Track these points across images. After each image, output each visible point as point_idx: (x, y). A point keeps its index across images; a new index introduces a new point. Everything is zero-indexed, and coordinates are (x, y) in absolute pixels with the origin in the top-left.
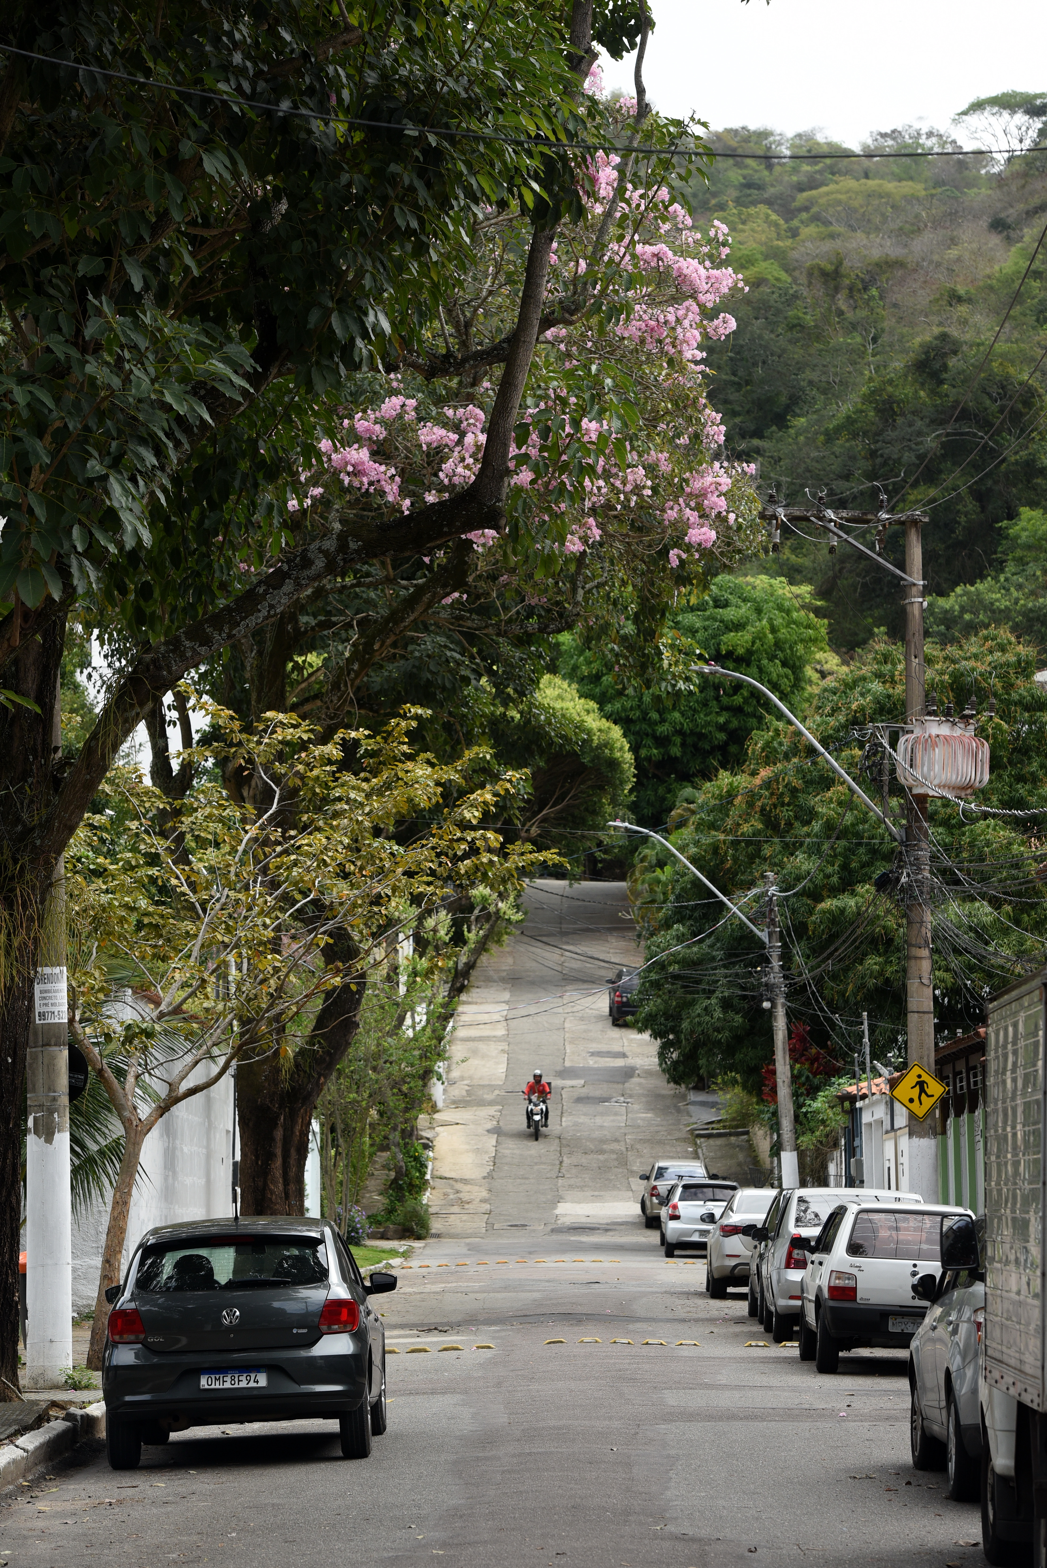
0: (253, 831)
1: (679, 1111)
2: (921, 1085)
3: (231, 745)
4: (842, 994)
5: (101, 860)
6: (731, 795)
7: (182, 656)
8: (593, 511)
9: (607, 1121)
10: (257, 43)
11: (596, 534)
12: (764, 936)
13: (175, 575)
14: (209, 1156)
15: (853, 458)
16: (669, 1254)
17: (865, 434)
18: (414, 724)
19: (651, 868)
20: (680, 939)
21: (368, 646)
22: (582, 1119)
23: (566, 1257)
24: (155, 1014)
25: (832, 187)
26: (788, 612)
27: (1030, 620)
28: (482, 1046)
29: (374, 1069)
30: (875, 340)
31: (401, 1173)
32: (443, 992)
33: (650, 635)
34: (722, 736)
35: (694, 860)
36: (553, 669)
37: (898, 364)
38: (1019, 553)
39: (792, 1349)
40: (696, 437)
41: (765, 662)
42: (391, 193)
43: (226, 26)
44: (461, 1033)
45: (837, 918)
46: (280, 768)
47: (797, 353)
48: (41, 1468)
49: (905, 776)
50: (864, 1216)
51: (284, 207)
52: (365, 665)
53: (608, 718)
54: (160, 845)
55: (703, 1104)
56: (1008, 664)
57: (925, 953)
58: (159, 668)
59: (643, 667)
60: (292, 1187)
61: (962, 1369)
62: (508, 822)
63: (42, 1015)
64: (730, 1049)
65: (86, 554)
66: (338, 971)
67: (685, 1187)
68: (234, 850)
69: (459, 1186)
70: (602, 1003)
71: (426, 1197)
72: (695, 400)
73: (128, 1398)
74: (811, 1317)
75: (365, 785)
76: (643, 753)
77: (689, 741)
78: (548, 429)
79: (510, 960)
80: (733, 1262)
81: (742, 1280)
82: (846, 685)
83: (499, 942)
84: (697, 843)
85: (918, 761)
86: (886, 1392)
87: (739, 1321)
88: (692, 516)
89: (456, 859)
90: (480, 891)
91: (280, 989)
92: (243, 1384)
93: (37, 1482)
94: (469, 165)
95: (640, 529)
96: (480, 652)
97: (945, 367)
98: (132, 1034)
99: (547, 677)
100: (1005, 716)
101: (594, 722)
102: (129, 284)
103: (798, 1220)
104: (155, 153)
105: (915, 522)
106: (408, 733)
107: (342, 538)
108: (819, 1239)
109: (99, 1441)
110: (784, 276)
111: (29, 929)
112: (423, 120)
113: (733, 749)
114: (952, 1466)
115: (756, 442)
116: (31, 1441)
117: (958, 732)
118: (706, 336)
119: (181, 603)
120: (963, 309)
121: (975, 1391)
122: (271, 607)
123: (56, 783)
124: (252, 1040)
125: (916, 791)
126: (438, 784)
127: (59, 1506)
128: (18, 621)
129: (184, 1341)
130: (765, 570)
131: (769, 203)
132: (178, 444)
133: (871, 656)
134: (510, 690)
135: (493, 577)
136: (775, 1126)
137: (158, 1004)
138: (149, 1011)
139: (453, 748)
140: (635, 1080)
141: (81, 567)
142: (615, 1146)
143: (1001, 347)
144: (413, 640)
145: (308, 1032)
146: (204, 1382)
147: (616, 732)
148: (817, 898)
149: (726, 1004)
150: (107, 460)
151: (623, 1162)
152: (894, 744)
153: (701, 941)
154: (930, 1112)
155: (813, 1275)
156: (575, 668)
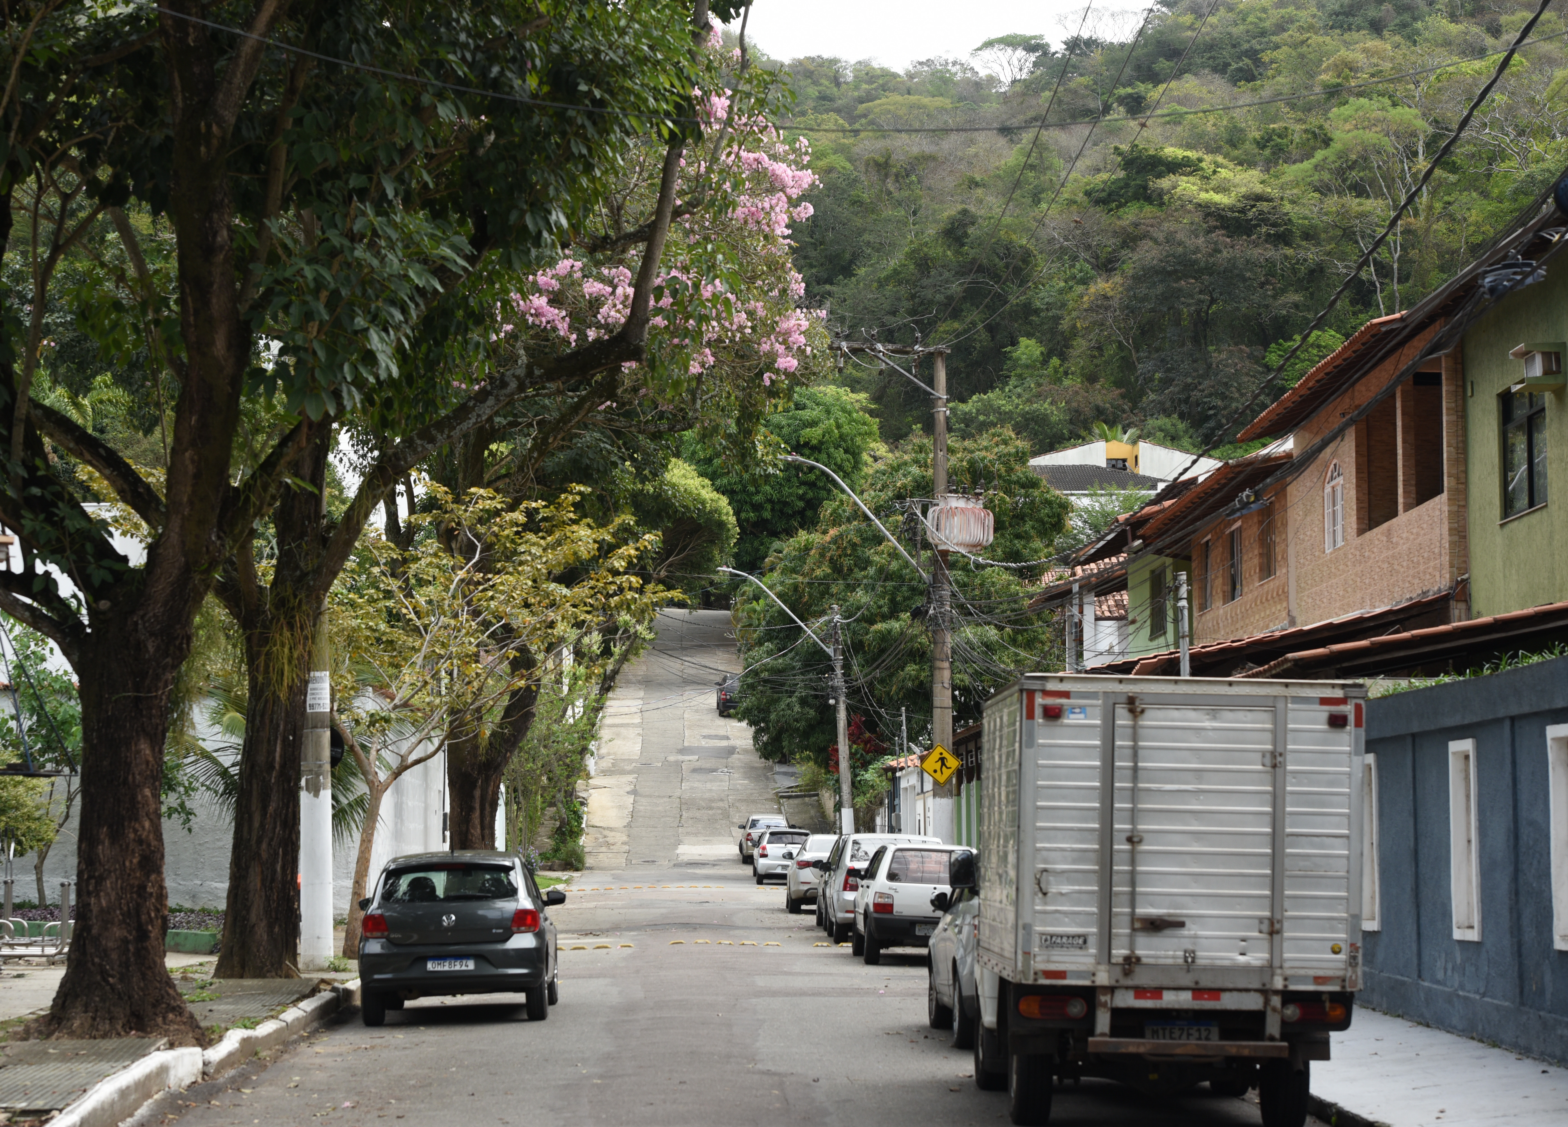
0: (461, 574)
1: (767, 779)
2: (942, 760)
3: (446, 512)
4: (888, 693)
5: (351, 596)
6: (807, 549)
7: (415, 451)
8: (709, 344)
9: (715, 786)
10: (475, 26)
11: (711, 360)
12: (830, 651)
13: (410, 393)
14: (426, 809)
15: (899, 299)
16: (760, 882)
17: (907, 282)
18: (578, 498)
19: (749, 601)
20: (769, 653)
21: (545, 440)
22: (696, 785)
23: (685, 884)
24: (391, 706)
25: (884, 100)
26: (850, 413)
27: (1027, 420)
28: (623, 730)
29: (545, 747)
30: (915, 213)
31: (563, 823)
32: (596, 690)
33: (748, 433)
34: (801, 504)
35: (779, 596)
36: (677, 455)
37: (932, 231)
38: (1019, 371)
39: (847, 948)
40: (784, 291)
41: (832, 450)
42: (568, 129)
43: (455, 15)
44: (608, 721)
45: (885, 637)
46: (481, 529)
47: (858, 222)
48: (315, 1025)
49: (933, 536)
50: (899, 854)
51: (492, 137)
52: (542, 454)
53: (717, 490)
54: (394, 584)
55: (785, 774)
56: (1009, 454)
57: (946, 665)
58: (398, 459)
59: (743, 456)
60: (487, 832)
61: (964, 958)
62: (643, 568)
63: (312, 706)
64: (806, 734)
65: (353, 383)
66: (522, 676)
67: (772, 834)
68: (447, 589)
69: (606, 833)
70: (711, 699)
71: (583, 840)
72: (783, 265)
73: (376, 977)
74: (861, 926)
75: (542, 542)
76: (743, 515)
77: (777, 507)
78: (676, 290)
79: (644, 668)
80: (806, 887)
81: (812, 900)
82: (893, 468)
83: (636, 654)
84: (782, 583)
85: (942, 526)
86: (913, 977)
87: (810, 929)
88: (780, 348)
89: (608, 596)
90: (624, 617)
91: (480, 689)
92: (458, 968)
93: (314, 1033)
94: (623, 109)
95: (742, 357)
96: (625, 444)
97: (966, 235)
98: (374, 720)
99: (673, 460)
100: (1008, 492)
101: (708, 494)
102: (384, 195)
103: (853, 856)
104: (403, 102)
105: (941, 353)
106: (574, 504)
107: (529, 367)
108: (867, 870)
109: (355, 1007)
110: (848, 165)
111: (305, 645)
112: (592, 80)
113: (809, 513)
114: (956, 1025)
115: (828, 287)
116: (308, 1005)
117: (971, 505)
118: (791, 217)
119: (414, 412)
120: (980, 191)
121: (972, 973)
122: (479, 416)
123: (324, 541)
124: (461, 725)
125: (941, 548)
126: (595, 541)
127: (330, 1049)
128: (305, 429)
129: (415, 937)
130: (834, 382)
131: (838, 111)
132: (417, 305)
133: (910, 447)
134: (646, 472)
135: (635, 390)
136: (838, 790)
137: (393, 699)
138: (387, 704)
139: (605, 514)
140: (736, 756)
141: (350, 392)
142: (721, 804)
143: (1007, 220)
144: (578, 436)
145: (498, 720)
146: (430, 966)
147: (723, 502)
148: (871, 621)
149: (803, 702)
150: (369, 317)
151: (726, 816)
152: (925, 513)
153: (784, 655)
154: (949, 780)
155: (862, 895)
156: (694, 453)
